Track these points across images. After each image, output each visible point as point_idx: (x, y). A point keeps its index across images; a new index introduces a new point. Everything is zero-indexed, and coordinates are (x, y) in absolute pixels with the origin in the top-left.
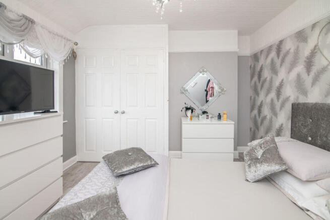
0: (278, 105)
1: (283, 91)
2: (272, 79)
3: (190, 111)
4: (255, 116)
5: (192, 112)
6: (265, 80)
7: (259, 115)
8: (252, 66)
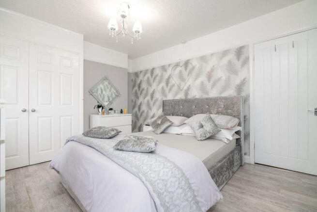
0: (152, 103)
1: (154, 95)
2: (147, 89)
3: (101, 108)
4: (136, 112)
5: (102, 109)
6: (143, 89)
7: (139, 111)
8: (134, 80)
